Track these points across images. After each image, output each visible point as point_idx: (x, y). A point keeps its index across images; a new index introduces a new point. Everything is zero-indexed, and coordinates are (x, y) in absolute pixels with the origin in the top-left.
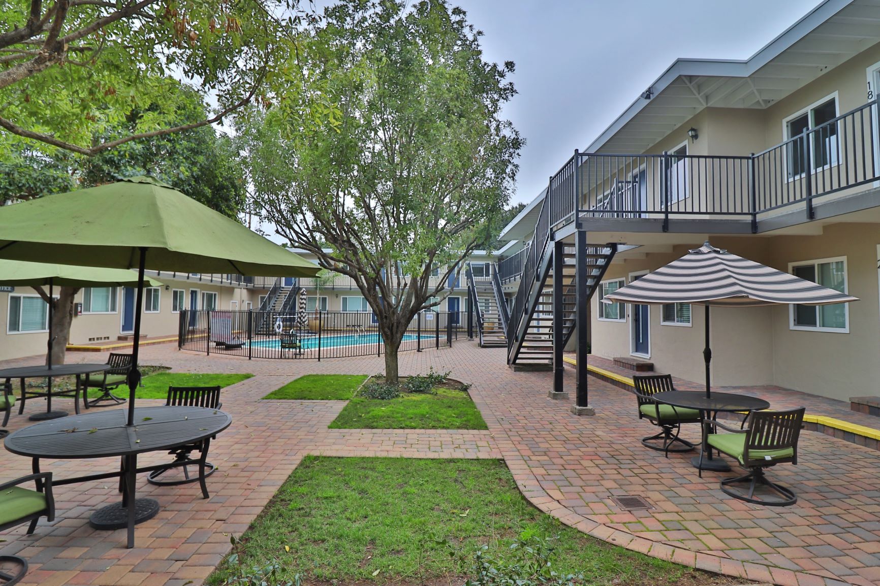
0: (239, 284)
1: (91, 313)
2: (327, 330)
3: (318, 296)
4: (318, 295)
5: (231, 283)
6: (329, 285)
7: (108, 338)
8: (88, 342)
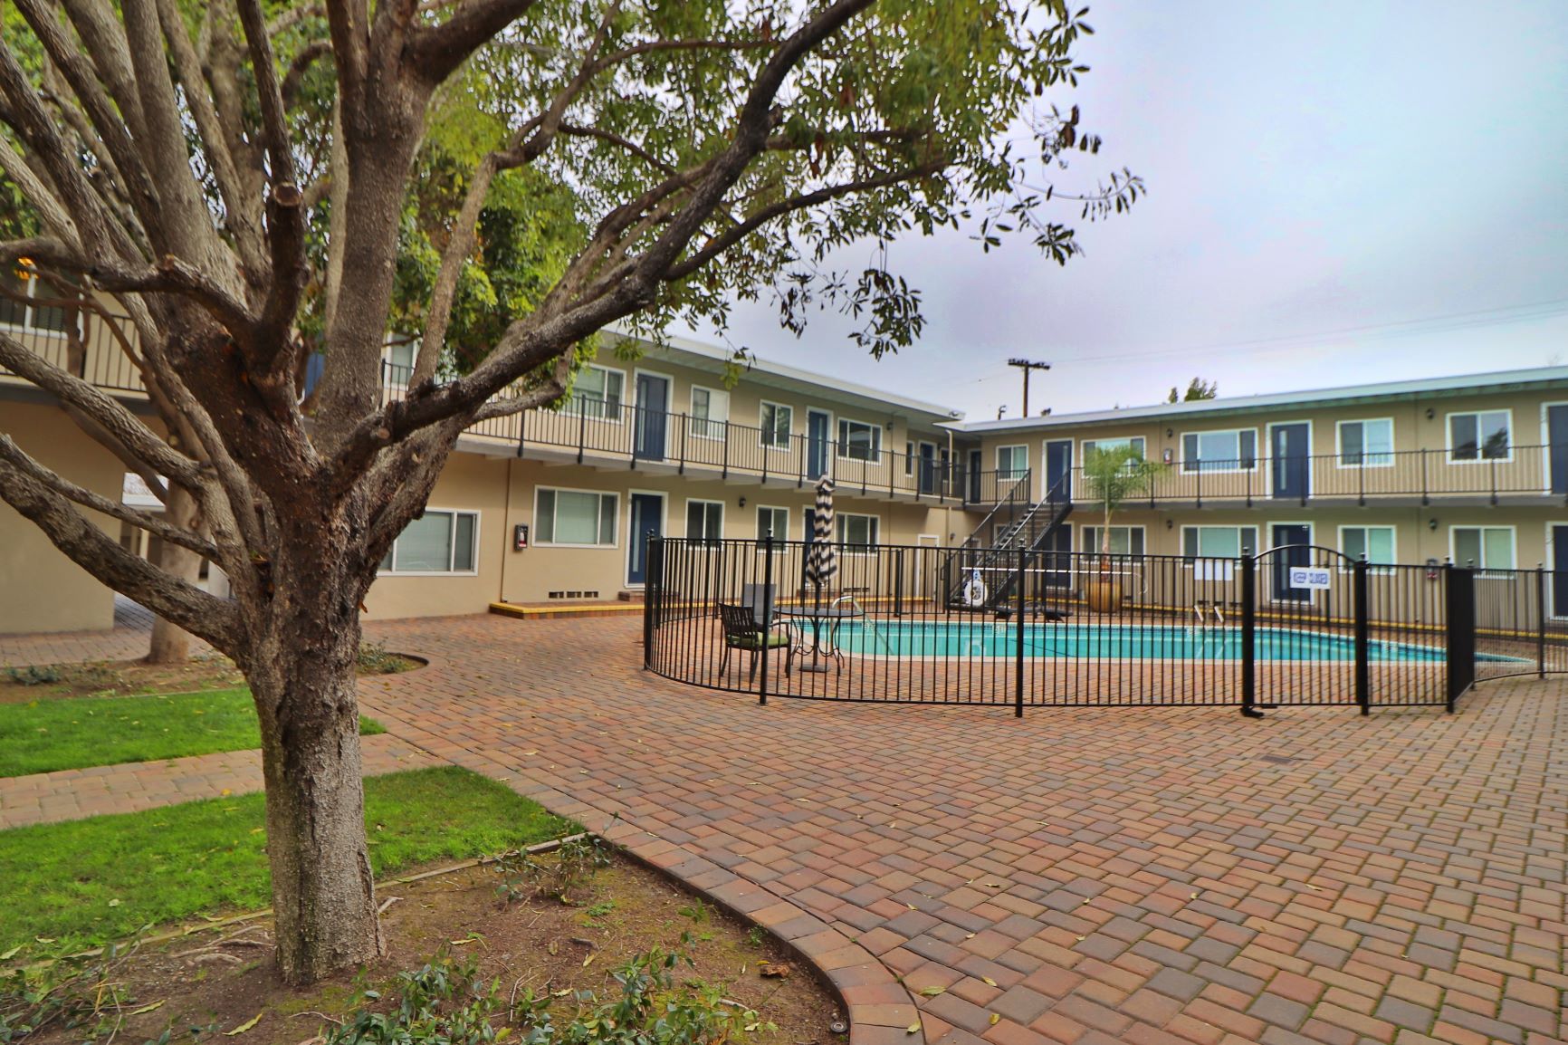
0: (942, 501)
1: (554, 545)
2: (1142, 611)
3: (1107, 525)
4: (1107, 521)
5: (917, 498)
6: (1134, 496)
7: (596, 594)
8: (546, 598)
